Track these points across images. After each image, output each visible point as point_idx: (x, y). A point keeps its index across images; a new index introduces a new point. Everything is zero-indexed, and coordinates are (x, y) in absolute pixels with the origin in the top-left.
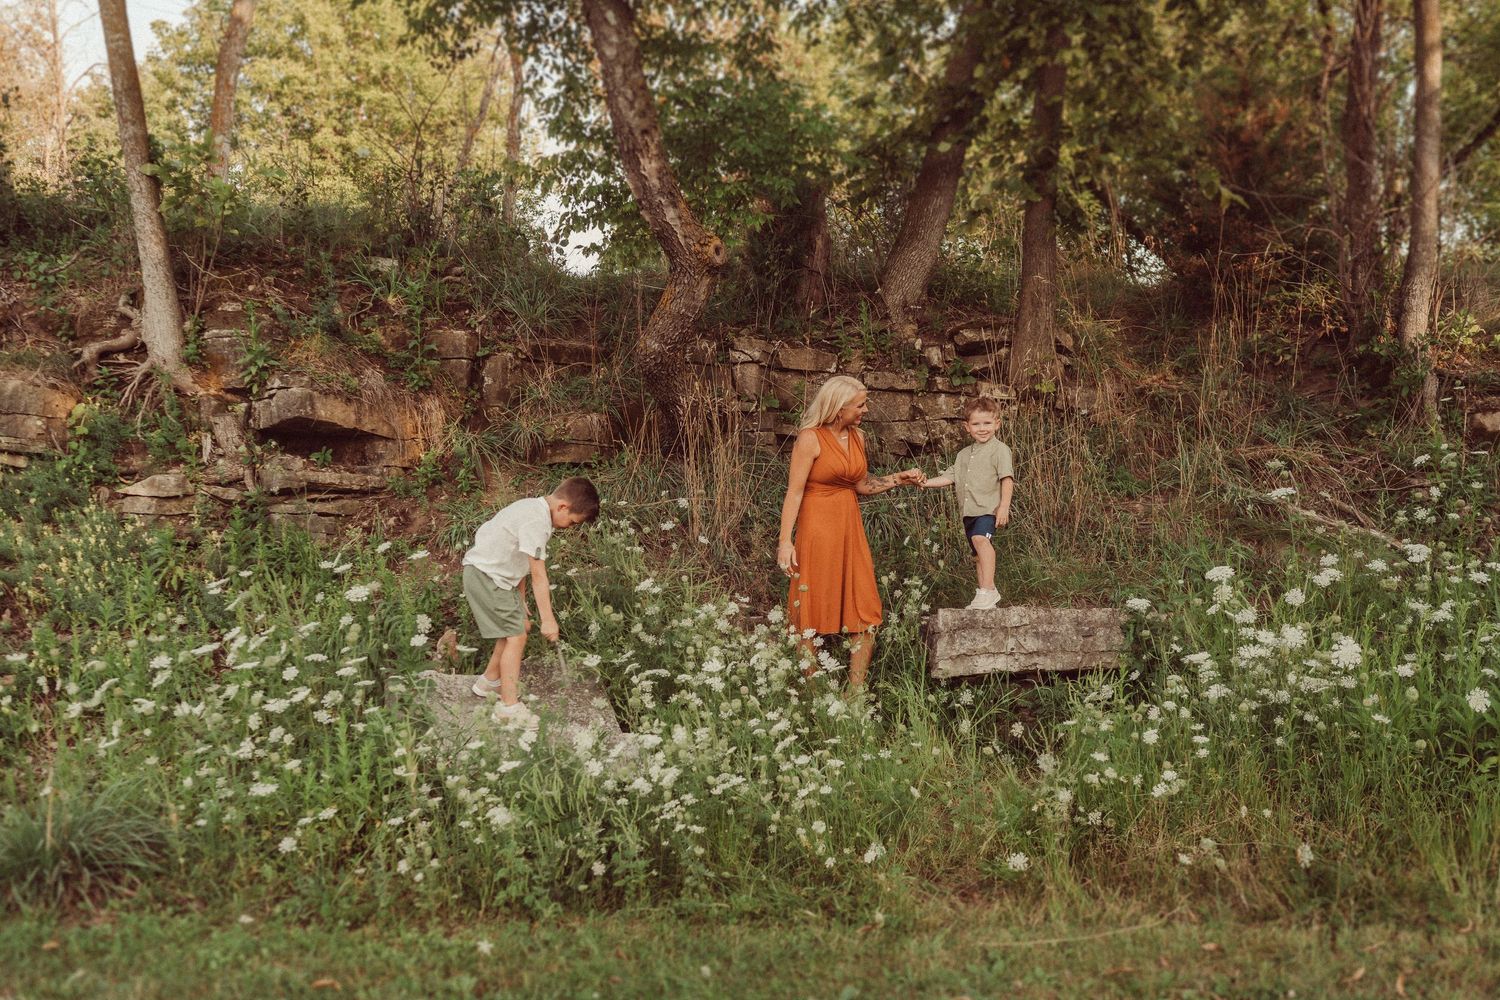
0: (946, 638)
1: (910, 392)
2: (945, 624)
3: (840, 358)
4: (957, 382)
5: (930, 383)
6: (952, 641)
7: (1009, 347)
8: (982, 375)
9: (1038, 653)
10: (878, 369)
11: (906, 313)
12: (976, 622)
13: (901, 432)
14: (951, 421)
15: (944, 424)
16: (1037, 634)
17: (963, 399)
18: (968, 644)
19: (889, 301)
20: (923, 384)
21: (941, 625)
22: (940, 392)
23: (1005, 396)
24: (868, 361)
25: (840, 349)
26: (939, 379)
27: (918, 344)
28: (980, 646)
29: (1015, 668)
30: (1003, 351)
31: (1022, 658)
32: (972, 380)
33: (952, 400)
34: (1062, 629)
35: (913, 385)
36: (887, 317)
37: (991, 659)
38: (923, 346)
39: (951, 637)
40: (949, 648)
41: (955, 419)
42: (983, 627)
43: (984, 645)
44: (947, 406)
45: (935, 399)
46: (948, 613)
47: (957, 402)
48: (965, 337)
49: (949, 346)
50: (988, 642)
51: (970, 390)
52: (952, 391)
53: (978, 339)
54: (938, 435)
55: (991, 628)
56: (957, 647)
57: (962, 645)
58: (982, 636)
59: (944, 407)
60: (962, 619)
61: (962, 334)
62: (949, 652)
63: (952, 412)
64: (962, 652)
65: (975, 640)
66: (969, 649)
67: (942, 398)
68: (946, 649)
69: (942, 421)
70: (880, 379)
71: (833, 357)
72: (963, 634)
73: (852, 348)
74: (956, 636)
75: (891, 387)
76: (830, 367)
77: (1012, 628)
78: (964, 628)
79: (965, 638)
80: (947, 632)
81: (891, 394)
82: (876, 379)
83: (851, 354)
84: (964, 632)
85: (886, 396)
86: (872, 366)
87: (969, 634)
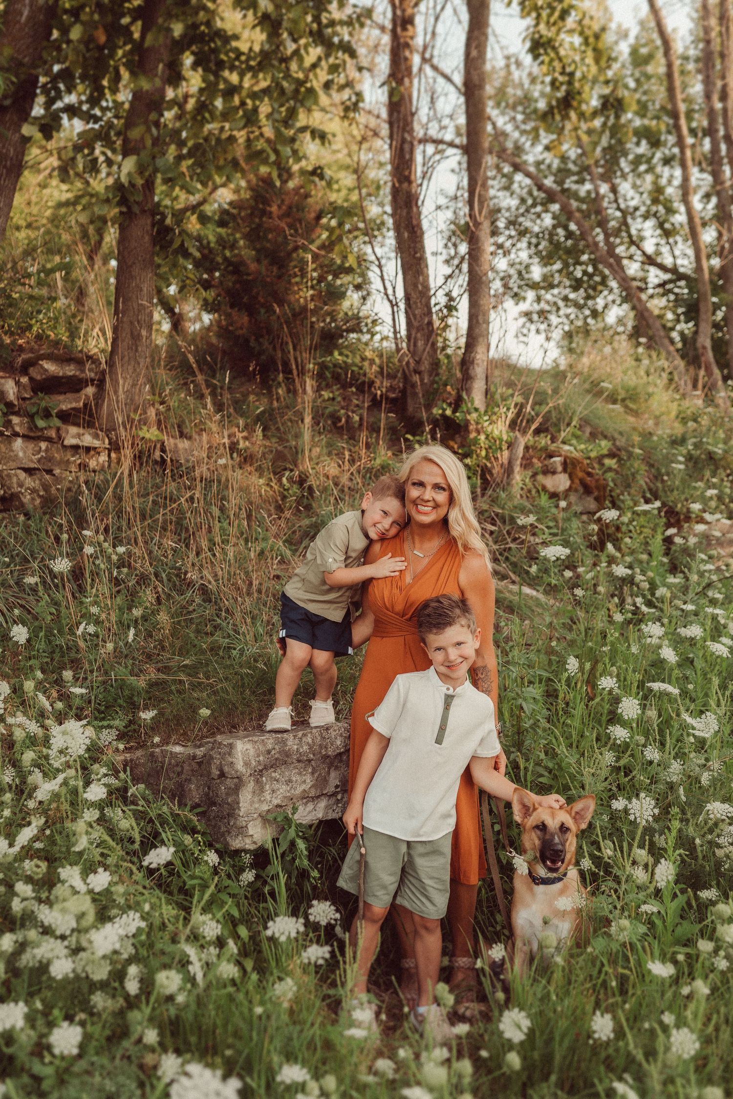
0: (251, 785)
2: (247, 764)
4: (38, 424)
6: (260, 788)
7: (101, 385)
8: (68, 417)
12: (288, 754)
14: (29, 471)
15: (22, 475)
17: (43, 445)
18: (283, 790)
21: (240, 766)
22: (16, 435)
23: (98, 444)
26: (15, 420)
30: (90, 390)
32: (57, 422)
33: (31, 446)
39: (257, 781)
40: (256, 799)
41: (35, 469)
42: (299, 761)
43: (304, 787)
44: (25, 452)
45: (10, 443)
46: (249, 746)
47: (37, 449)
48: (46, 370)
49: (24, 380)
50: (308, 781)
51: (53, 434)
52: (32, 434)
53: (61, 374)
54: (16, 489)
55: (310, 761)
56: (267, 795)
57: (273, 791)
58: (300, 774)
59: (21, 454)
60: (269, 752)
61: (41, 366)
62: (257, 806)
63: (32, 461)
64: (276, 802)
65: (290, 781)
66: (285, 797)
67: (19, 443)
68: (252, 803)
69: (19, 471)
72: (273, 775)
74: (264, 779)
77: (336, 756)
78: (272, 766)
79: (278, 781)
80: (251, 774)
84: (274, 772)
87: (282, 774)
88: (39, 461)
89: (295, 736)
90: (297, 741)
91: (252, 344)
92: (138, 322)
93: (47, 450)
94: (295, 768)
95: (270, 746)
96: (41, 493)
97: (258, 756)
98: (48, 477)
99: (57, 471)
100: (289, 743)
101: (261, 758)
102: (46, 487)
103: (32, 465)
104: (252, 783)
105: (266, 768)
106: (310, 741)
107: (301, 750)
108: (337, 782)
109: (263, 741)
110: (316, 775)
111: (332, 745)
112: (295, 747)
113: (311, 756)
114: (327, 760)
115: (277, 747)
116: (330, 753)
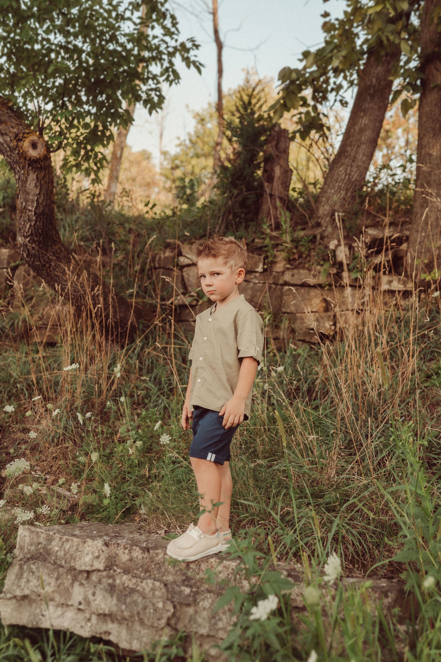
1: (320, 286)
3: (265, 259)
4: (356, 275)
6: (20, 576)
7: (407, 241)
10: (296, 267)
11: (334, 220)
12: (49, 553)
14: (356, 312)
15: (349, 315)
16: (112, 589)
17: (367, 292)
18: (34, 583)
19: (321, 212)
20: (331, 277)
21: (17, 549)
22: (347, 285)
23: (403, 287)
24: (289, 261)
25: (266, 252)
26: (344, 274)
29: (85, 633)
30: (405, 245)
31: (94, 620)
32: (373, 273)
33: (357, 293)
34: (146, 586)
35: (322, 279)
36: (318, 225)
38: (337, 246)
39: (21, 567)
40: (16, 582)
41: (360, 310)
44: (353, 298)
45: (343, 292)
46: (27, 533)
47: (362, 294)
48: (371, 235)
50: (52, 585)
51: (372, 283)
52: (355, 284)
53: (381, 236)
54: (343, 325)
55: (60, 566)
56: (23, 581)
57: (28, 581)
58: (49, 575)
59: (350, 299)
60: (39, 543)
61: (367, 232)
62: (15, 588)
63: (357, 304)
64: (27, 592)
66: (33, 591)
67: (349, 291)
68: (13, 584)
70: (296, 276)
71: (260, 259)
72: (32, 566)
73: (277, 251)
74: (25, 567)
75: (304, 283)
76: (258, 268)
77: (81, 572)
78: (36, 559)
79: (33, 573)
80: (21, 560)
81: (307, 289)
82: (293, 275)
83: (275, 256)
84: (34, 564)
85: (303, 290)
86: (292, 265)
87: (38, 568)
88: (363, 303)
89: (61, 539)
90: (60, 544)
93: (370, 295)
94: (48, 568)
95: (41, 540)
96: (360, 328)
97: (31, 545)
99: (374, 311)
100: (54, 543)
101: (32, 548)
102: (364, 323)
103: (358, 307)
104: (17, 568)
105: (32, 558)
106: (68, 547)
107: (58, 554)
108: (80, 598)
109: (38, 532)
110: (58, 582)
111: (80, 559)
112: (57, 548)
113: (63, 562)
114: (73, 573)
115: (44, 542)
116: (77, 567)
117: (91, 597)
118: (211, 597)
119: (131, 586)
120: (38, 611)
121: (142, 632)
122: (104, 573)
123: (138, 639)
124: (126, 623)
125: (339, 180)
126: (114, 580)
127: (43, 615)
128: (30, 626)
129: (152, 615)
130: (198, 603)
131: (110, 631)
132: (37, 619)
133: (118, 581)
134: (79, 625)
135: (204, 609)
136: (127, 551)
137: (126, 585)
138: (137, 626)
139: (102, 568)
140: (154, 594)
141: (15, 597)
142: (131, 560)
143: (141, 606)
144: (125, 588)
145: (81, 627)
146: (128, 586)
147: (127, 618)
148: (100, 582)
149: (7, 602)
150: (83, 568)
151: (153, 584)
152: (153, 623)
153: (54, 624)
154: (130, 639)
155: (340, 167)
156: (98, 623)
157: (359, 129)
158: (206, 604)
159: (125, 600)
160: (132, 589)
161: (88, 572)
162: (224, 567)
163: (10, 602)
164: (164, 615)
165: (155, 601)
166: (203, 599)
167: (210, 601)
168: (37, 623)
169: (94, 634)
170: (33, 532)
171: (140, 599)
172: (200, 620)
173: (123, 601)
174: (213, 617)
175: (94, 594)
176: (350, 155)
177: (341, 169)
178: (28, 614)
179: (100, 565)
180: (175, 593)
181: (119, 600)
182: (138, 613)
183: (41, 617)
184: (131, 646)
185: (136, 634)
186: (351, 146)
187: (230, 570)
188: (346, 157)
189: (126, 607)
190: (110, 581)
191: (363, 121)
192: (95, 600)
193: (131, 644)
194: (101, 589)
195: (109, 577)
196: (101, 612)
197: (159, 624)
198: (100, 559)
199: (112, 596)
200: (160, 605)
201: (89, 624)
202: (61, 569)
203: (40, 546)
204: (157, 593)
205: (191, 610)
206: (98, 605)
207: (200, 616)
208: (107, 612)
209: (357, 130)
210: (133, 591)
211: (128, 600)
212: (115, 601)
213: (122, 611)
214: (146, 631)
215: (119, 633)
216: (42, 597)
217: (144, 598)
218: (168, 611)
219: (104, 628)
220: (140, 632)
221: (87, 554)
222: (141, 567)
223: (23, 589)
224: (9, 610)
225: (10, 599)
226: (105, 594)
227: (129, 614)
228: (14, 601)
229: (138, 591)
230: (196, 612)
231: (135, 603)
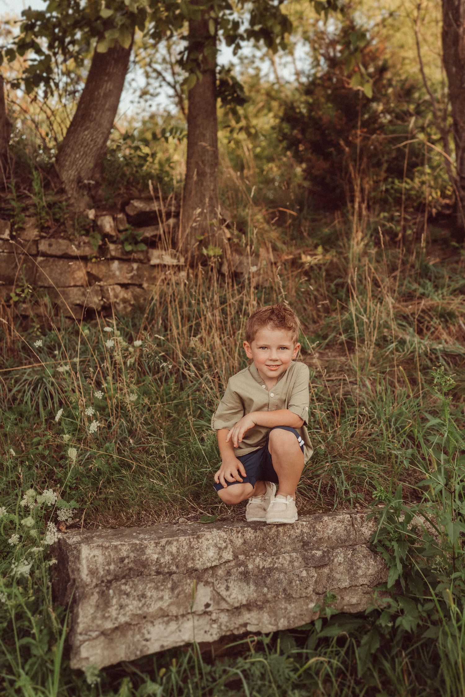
0: (95, 598)
1: (85, 259)
2: (93, 572)
3: (13, 225)
4: (128, 248)
5: (103, 250)
6: (105, 602)
7: (177, 215)
8: (152, 243)
9: (248, 606)
10: (52, 236)
11: (80, 187)
12: (145, 565)
13: (75, 295)
14: (124, 286)
15: (118, 288)
16: (245, 576)
17: (135, 266)
18: (133, 606)
19: (64, 176)
20: (96, 249)
21: (84, 575)
22: (113, 258)
23: (175, 262)
24: (42, 228)
25: (13, 216)
26: (112, 247)
27: (91, 214)
28: (154, 608)
29: (212, 636)
30: (172, 221)
31: (224, 618)
32: (143, 247)
33: (125, 266)
34: (284, 560)
35: (87, 251)
36: (62, 191)
37: (173, 626)
38: (96, 216)
39: (102, 594)
40: (99, 615)
41: (129, 284)
42: (158, 573)
43: (160, 604)
44: (120, 272)
45: (109, 265)
46: (97, 552)
47: (130, 268)
48: (136, 207)
49: (120, 216)
50: (166, 597)
51: (141, 256)
52: (125, 257)
53: (148, 209)
54: (112, 300)
55: (171, 574)
56: (113, 611)
57: (121, 607)
58: (157, 588)
59: (117, 273)
60: (122, 560)
61: (133, 204)
62: (99, 622)
63: (126, 278)
64: (123, 619)
65: (144, 596)
66: (135, 615)
67: (116, 264)
68: (94, 618)
69: (116, 286)
70: (54, 247)
71: (6, 224)
72: (123, 587)
73: (26, 216)
74: (111, 591)
75: (66, 254)
76: (3, 234)
77: (206, 570)
78: (124, 577)
79: (128, 595)
80: (97, 585)
81: (66, 260)
82: (50, 245)
83: (24, 223)
84: (125, 584)
85: (61, 262)
86: (45, 232)
87: (134, 587)
88: (132, 277)
89: (157, 544)
90: (158, 549)
91: (328, 180)
92: (203, 162)
93: (138, 269)
94: (152, 581)
95: (125, 554)
96: (132, 302)
97: (109, 564)
98: (138, 290)
99: (145, 285)
100: (148, 551)
101: (112, 567)
102: (136, 297)
103: (126, 281)
104: (96, 597)
106: (174, 550)
107: (162, 560)
108: (207, 600)
109: (116, 547)
110: (176, 592)
111: (201, 556)
112: (155, 556)
113: (174, 568)
114: (194, 575)
115: (132, 555)
116: (198, 566)
117: (224, 593)
118: (341, 552)
119: (267, 565)
120: (138, 637)
121: (289, 608)
122: (233, 564)
123: (285, 617)
124: (268, 605)
125: (85, 144)
126: (247, 566)
127: (147, 640)
128: (133, 658)
129: (299, 586)
130: (333, 561)
131: (248, 621)
132: (140, 647)
133: (250, 566)
134: (202, 632)
135: (340, 564)
136: (240, 535)
137: (261, 567)
138: (283, 605)
139: (231, 558)
140: (293, 566)
141: (103, 633)
142: (245, 542)
143: (285, 582)
144: (260, 571)
145: (206, 632)
146: (264, 568)
147: (270, 599)
148: (229, 573)
149: (93, 643)
150: (209, 565)
151: (291, 556)
152: (301, 594)
153: (165, 644)
154: (275, 620)
155: (85, 130)
156: (230, 620)
157: (104, 94)
158: (340, 559)
159: (265, 582)
160: (269, 568)
161: (213, 568)
162: (338, 521)
163: (97, 642)
164: (310, 582)
165: (297, 572)
166: (336, 556)
167: (342, 555)
168: (141, 651)
169: (224, 634)
170: (107, 548)
171: (282, 576)
172: (338, 576)
173: (263, 584)
174: (352, 568)
175: (227, 589)
176: (95, 119)
177: (86, 133)
178: (124, 646)
179: (228, 555)
180: (307, 559)
181: (256, 585)
182: (284, 590)
183: (144, 643)
184: (278, 627)
185: (280, 613)
186: (95, 110)
187: (346, 522)
188: (91, 121)
189: (268, 589)
190: (242, 569)
191: (108, 86)
192: (231, 594)
193: (277, 625)
194: (235, 580)
195: (239, 565)
196: (236, 605)
197: (307, 593)
198: (228, 550)
199: (248, 584)
200: (304, 574)
201: (215, 626)
202: (175, 577)
203: (126, 561)
204: (296, 564)
205: (326, 570)
206: (235, 598)
207: (336, 572)
208: (244, 602)
209: (102, 94)
210: (270, 571)
211: (269, 581)
212: (253, 587)
213: (265, 595)
214: (293, 605)
215: (260, 620)
216: (149, 618)
217: (286, 573)
218: (313, 576)
219: (241, 621)
220: (286, 609)
221: (208, 549)
222: (255, 547)
223: (116, 619)
224: (99, 651)
225: (97, 637)
226: (240, 584)
227: (274, 594)
228: (102, 638)
229: (277, 568)
230: (331, 570)
231: (278, 581)
